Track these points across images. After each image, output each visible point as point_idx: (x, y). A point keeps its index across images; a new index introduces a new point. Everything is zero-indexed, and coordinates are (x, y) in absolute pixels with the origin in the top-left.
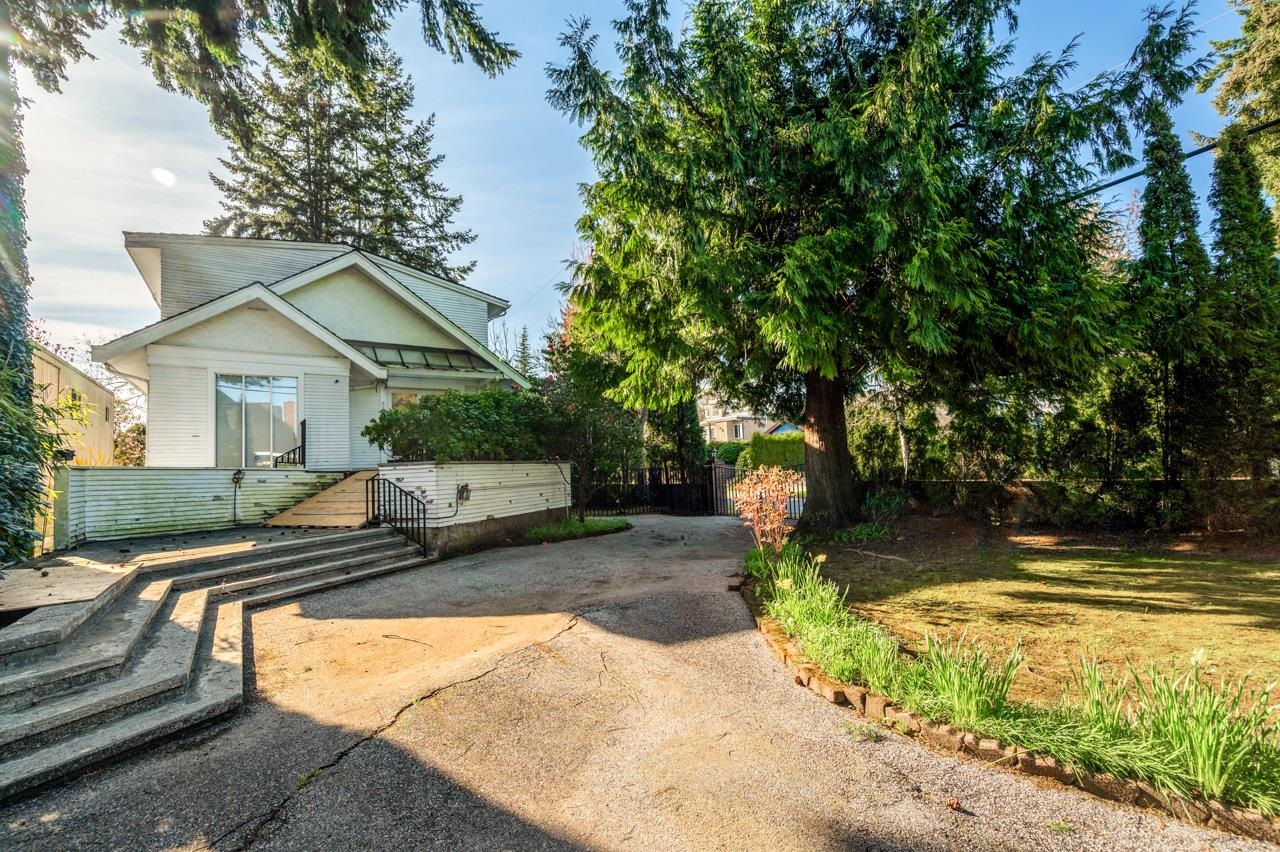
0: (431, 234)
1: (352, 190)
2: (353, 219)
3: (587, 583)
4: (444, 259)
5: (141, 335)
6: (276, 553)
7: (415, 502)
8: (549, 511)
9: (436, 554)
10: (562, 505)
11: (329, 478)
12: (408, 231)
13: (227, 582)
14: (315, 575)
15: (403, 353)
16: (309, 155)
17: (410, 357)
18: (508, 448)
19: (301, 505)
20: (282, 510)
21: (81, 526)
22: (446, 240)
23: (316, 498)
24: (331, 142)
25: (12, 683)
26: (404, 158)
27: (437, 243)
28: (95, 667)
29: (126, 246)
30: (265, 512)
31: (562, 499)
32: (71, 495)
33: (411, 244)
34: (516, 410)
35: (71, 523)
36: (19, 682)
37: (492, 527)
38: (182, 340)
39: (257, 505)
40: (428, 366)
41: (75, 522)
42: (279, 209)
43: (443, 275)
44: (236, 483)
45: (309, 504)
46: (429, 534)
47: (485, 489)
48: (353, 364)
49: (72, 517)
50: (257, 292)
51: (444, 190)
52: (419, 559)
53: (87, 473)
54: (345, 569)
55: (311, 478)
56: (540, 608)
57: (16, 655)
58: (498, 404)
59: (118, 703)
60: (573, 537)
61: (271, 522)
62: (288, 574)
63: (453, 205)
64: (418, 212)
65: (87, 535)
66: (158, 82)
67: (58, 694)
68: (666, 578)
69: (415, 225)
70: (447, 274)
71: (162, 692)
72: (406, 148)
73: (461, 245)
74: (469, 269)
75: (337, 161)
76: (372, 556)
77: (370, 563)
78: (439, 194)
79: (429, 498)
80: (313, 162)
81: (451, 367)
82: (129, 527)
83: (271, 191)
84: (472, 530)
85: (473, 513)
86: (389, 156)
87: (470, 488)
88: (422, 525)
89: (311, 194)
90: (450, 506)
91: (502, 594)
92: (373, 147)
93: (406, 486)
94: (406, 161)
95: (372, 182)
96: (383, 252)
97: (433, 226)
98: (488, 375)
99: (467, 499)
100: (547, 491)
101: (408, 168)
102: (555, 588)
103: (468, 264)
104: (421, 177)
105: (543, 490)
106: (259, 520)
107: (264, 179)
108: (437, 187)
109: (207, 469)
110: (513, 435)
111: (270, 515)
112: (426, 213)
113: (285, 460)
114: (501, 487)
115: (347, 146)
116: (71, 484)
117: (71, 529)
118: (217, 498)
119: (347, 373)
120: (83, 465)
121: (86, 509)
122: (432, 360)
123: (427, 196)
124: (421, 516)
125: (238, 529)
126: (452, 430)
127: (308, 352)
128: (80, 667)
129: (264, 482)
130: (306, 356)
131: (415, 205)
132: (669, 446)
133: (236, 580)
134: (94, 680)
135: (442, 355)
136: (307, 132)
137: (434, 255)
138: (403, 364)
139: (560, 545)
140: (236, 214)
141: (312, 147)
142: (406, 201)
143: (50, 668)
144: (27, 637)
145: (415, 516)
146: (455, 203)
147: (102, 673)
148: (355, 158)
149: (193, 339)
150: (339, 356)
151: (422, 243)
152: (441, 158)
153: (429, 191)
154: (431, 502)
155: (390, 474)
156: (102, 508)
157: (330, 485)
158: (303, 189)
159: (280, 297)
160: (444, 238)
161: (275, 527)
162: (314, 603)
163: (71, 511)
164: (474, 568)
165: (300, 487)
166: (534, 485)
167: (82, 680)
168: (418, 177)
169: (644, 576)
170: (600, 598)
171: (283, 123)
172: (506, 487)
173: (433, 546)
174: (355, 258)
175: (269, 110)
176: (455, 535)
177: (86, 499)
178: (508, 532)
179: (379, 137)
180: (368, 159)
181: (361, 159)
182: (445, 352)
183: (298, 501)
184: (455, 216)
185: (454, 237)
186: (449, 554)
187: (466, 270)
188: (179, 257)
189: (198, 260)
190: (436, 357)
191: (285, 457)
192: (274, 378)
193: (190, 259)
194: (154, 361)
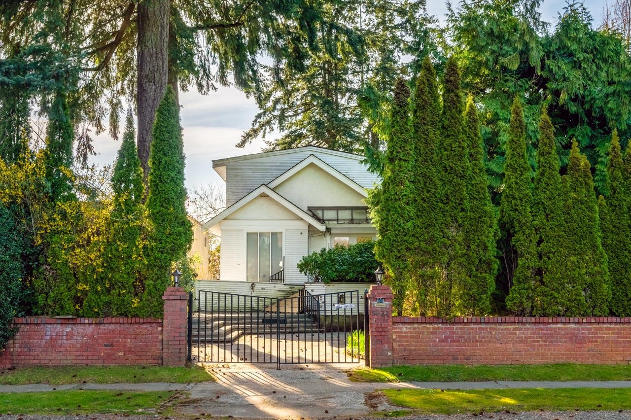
5: (218, 217)
11: (295, 288)
15: (340, 212)
17: (343, 215)
19: (280, 302)
20: (273, 304)
29: (213, 167)
30: (265, 305)
38: (234, 217)
40: (352, 221)
44: (252, 289)
45: (283, 302)
46: (322, 319)
48: (309, 224)
50: (263, 189)
55: (287, 288)
61: (267, 310)
79: (323, 300)
87: (346, 297)
88: (318, 314)
90: (333, 305)
99: (344, 302)
106: (262, 309)
109: (243, 282)
113: (274, 278)
119: (307, 228)
124: (318, 309)
125: (252, 312)
127: (283, 218)
129: (264, 289)
130: (287, 220)
138: (337, 220)
145: (316, 309)
149: (238, 215)
150: (302, 219)
154: (323, 302)
155: (309, 288)
157: (296, 292)
159: (273, 190)
161: (267, 312)
165: (281, 293)
173: (324, 324)
174: (312, 159)
176: (336, 320)
188: (233, 169)
189: (242, 169)
190: (359, 213)
191: (274, 276)
192: (272, 233)
193: (238, 169)
194: (223, 228)
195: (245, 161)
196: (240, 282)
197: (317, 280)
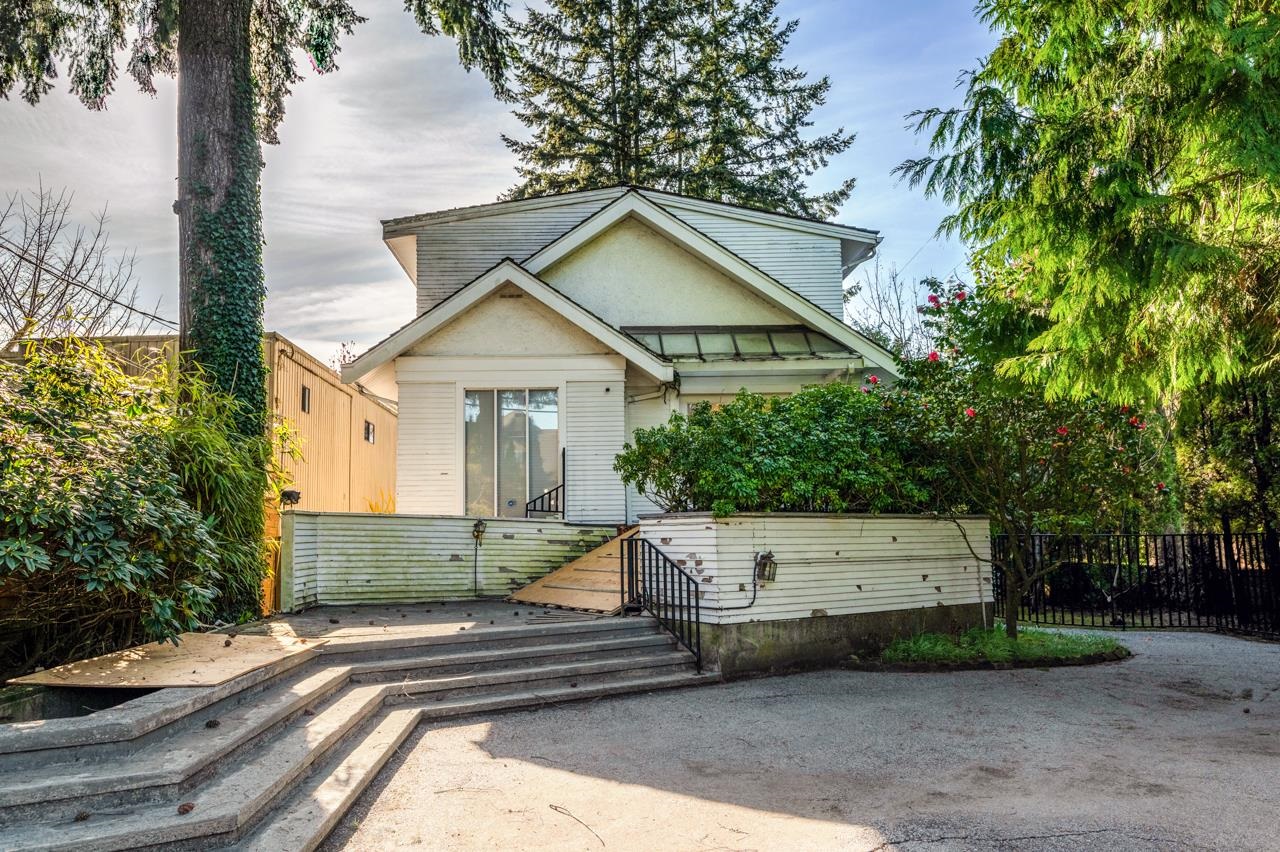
0: (780, 150)
1: (665, 110)
2: (672, 152)
3: (960, 769)
4: (801, 186)
5: (386, 346)
6: (485, 642)
7: (684, 579)
8: (943, 611)
9: (716, 671)
10: (973, 599)
11: (596, 535)
12: (746, 153)
13: (412, 679)
14: (528, 683)
15: (703, 339)
16: (613, 77)
17: (713, 344)
18: (846, 491)
19: (556, 574)
20: (534, 578)
21: (311, 585)
22: (804, 155)
23: (576, 564)
24: (639, 49)
25: (58, 787)
26: (739, 44)
27: (789, 163)
28: (148, 783)
29: (384, 238)
30: (513, 581)
31: (973, 587)
32: (295, 547)
33: (749, 172)
34: (865, 420)
35: (297, 581)
36: (65, 787)
37: (822, 630)
38: (430, 347)
39: (503, 569)
40: (738, 356)
41: (303, 580)
42: (576, 161)
43: (801, 213)
44: (477, 537)
45: (567, 572)
46: (707, 635)
47: (807, 562)
48: (629, 364)
49: (298, 574)
50: (507, 273)
51: (800, 76)
52: (690, 675)
53: (319, 520)
54: (571, 678)
55: (572, 534)
56: (834, 808)
57: (87, 748)
58: (830, 411)
59: (149, 841)
60: (984, 664)
61: (518, 596)
62: (490, 676)
63: (813, 96)
64: (760, 120)
65: (319, 597)
66: (422, 28)
67: (108, 810)
68: (1155, 789)
69: (756, 141)
70: (804, 208)
71: (206, 836)
72: (741, 27)
73: (826, 157)
74: (843, 193)
75: (650, 75)
76: (616, 661)
77: (612, 673)
78: (792, 83)
79: (707, 573)
80: (618, 85)
81: (775, 355)
82: (359, 590)
83: (568, 136)
84: (782, 633)
85: (783, 603)
86: (718, 46)
87: (777, 557)
88: (693, 618)
89: (616, 130)
90: (742, 588)
91: (783, 763)
92: (697, 39)
93: (673, 552)
94: (742, 47)
95: (693, 92)
96: (711, 193)
97: (781, 138)
98: (836, 363)
99: (772, 578)
100: (939, 573)
101: (745, 58)
102: (891, 768)
103: (838, 187)
104: (764, 63)
105: (927, 567)
106: (503, 591)
107: (558, 122)
108: (788, 75)
109: (451, 518)
110: (856, 466)
111: (517, 585)
112: (772, 120)
113: (538, 507)
114: (839, 559)
115: (663, 50)
116: (296, 533)
117: (296, 588)
118: (455, 558)
119: (622, 377)
120: (312, 509)
121: (319, 565)
122: (745, 345)
123: (773, 92)
124: (693, 603)
125: (478, 601)
126: (737, 458)
127: (568, 352)
128: (130, 779)
129: (511, 537)
130: (569, 356)
131: (756, 111)
132: (1233, 486)
133: (428, 677)
134: (148, 800)
135: (764, 336)
136: (611, 45)
137: (785, 182)
138: (700, 356)
139: (952, 678)
140: (531, 180)
141: (617, 64)
142: (743, 109)
143: (110, 774)
144: (98, 727)
145: (685, 603)
146: (815, 92)
147: (157, 793)
148: (672, 65)
149: (442, 344)
150: (610, 353)
151: (768, 168)
152: (792, 26)
153: (776, 84)
154: (708, 580)
155: (652, 532)
156: (333, 564)
157: (598, 545)
158: (608, 127)
159: (534, 276)
160: (799, 152)
161: (520, 603)
162: (509, 726)
163: (296, 567)
164: (766, 703)
165: (557, 547)
166: (909, 559)
167: (134, 797)
168: (759, 68)
169: (1100, 777)
170: (967, 808)
171: (581, 41)
172: (848, 561)
173: (713, 655)
174: (632, 203)
175: (567, 31)
176: (750, 640)
177: (318, 552)
178: (856, 643)
179: (704, 23)
180: (688, 60)
181: (680, 61)
182: (768, 331)
183: (555, 567)
184: (815, 111)
185: (816, 148)
186: (739, 672)
187: (836, 198)
188: (434, 242)
189: (454, 242)
190: (752, 340)
191: (539, 502)
192: (530, 391)
193: (445, 243)
194: (402, 378)
195: (463, 223)
196: (443, 518)
197: (677, 508)
